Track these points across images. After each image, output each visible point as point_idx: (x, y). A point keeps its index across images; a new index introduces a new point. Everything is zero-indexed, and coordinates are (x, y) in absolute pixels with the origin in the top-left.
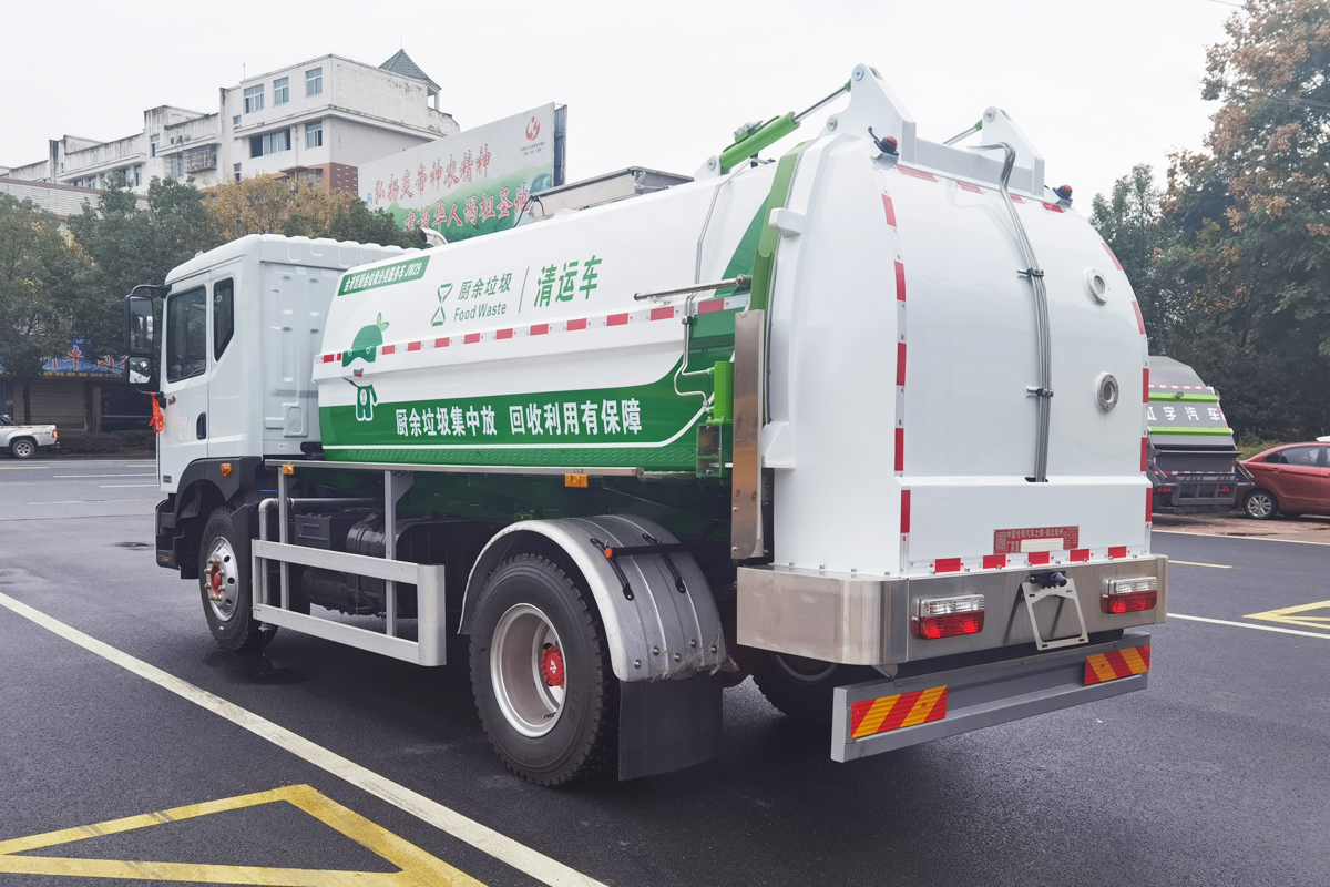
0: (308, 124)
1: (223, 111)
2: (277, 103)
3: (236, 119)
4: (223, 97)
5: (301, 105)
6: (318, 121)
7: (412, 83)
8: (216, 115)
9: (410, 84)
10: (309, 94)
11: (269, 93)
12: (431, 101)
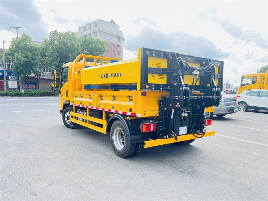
1: (79, 31)
2: (89, 29)
3: (82, 33)
5: (94, 29)
6: (97, 32)
9: (114, 25)
10: (95, 27)
11: (88, 27)
12: (118, 29)
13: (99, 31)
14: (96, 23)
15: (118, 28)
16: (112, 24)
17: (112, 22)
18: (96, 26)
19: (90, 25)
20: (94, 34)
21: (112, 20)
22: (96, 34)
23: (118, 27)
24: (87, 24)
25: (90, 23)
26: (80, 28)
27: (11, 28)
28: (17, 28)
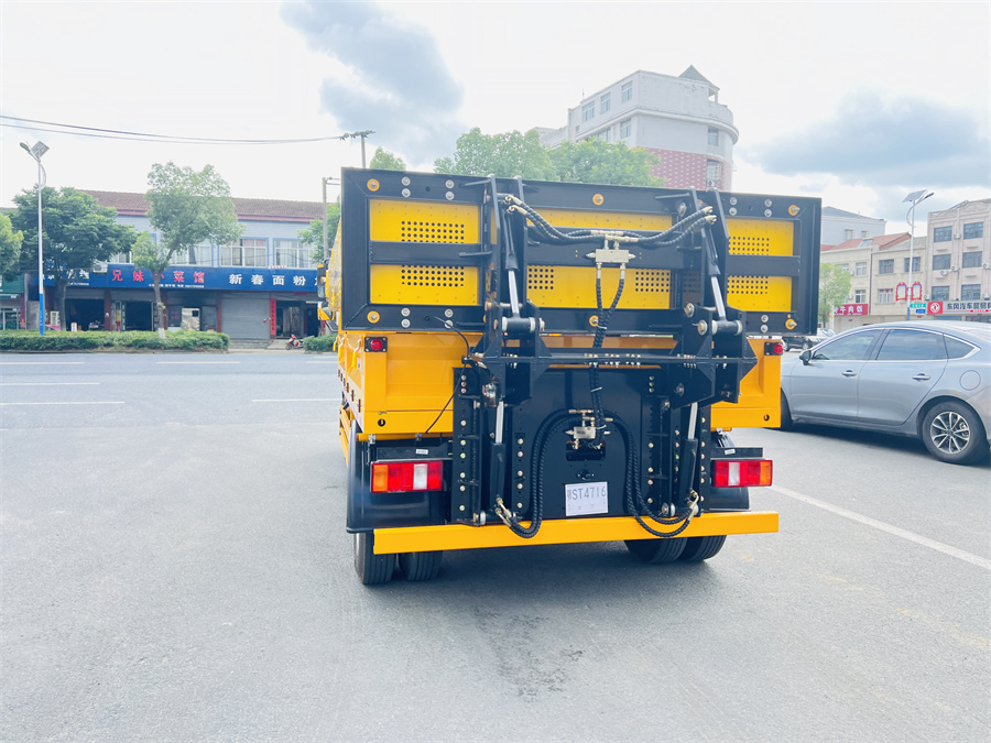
0: (622, 122)
1: (570, 123)
2: (602, 113)
3: (577, 128)
4: (570, 114)
5: (618, 109)
6: (629, 119)
7: (698, 84)
8: (565, 128)
9: (696, 85)
10: (623, 101)
11: (597, 106)
12: (712, 98)
13: (637, 114)
14: (626, 87)
15: (711, 93)
16: (688, 82)
17: (691, 74)
18: (627, 96)
19: (605, 97)
20: (618, 126)
21: (692, 67)
22: (625, 126)
23: (713, 91)
24: (597, 94)
25: (607, 89)
26: (571, 112)
27: (346, 136)
28: (363, 135)
